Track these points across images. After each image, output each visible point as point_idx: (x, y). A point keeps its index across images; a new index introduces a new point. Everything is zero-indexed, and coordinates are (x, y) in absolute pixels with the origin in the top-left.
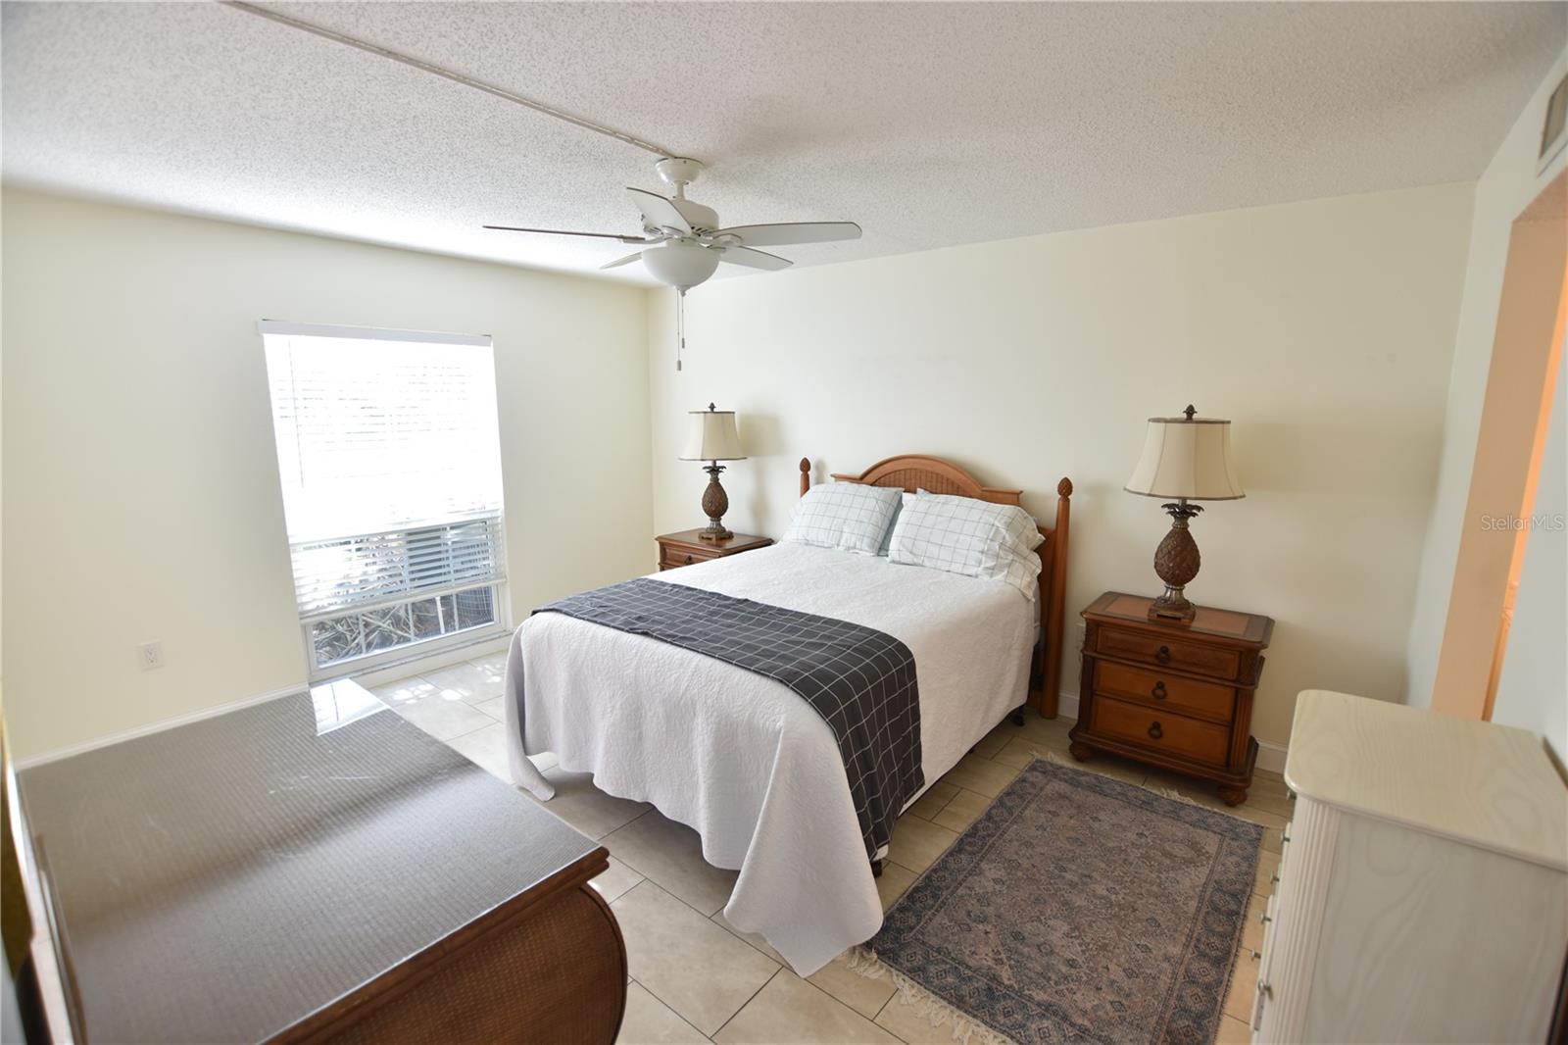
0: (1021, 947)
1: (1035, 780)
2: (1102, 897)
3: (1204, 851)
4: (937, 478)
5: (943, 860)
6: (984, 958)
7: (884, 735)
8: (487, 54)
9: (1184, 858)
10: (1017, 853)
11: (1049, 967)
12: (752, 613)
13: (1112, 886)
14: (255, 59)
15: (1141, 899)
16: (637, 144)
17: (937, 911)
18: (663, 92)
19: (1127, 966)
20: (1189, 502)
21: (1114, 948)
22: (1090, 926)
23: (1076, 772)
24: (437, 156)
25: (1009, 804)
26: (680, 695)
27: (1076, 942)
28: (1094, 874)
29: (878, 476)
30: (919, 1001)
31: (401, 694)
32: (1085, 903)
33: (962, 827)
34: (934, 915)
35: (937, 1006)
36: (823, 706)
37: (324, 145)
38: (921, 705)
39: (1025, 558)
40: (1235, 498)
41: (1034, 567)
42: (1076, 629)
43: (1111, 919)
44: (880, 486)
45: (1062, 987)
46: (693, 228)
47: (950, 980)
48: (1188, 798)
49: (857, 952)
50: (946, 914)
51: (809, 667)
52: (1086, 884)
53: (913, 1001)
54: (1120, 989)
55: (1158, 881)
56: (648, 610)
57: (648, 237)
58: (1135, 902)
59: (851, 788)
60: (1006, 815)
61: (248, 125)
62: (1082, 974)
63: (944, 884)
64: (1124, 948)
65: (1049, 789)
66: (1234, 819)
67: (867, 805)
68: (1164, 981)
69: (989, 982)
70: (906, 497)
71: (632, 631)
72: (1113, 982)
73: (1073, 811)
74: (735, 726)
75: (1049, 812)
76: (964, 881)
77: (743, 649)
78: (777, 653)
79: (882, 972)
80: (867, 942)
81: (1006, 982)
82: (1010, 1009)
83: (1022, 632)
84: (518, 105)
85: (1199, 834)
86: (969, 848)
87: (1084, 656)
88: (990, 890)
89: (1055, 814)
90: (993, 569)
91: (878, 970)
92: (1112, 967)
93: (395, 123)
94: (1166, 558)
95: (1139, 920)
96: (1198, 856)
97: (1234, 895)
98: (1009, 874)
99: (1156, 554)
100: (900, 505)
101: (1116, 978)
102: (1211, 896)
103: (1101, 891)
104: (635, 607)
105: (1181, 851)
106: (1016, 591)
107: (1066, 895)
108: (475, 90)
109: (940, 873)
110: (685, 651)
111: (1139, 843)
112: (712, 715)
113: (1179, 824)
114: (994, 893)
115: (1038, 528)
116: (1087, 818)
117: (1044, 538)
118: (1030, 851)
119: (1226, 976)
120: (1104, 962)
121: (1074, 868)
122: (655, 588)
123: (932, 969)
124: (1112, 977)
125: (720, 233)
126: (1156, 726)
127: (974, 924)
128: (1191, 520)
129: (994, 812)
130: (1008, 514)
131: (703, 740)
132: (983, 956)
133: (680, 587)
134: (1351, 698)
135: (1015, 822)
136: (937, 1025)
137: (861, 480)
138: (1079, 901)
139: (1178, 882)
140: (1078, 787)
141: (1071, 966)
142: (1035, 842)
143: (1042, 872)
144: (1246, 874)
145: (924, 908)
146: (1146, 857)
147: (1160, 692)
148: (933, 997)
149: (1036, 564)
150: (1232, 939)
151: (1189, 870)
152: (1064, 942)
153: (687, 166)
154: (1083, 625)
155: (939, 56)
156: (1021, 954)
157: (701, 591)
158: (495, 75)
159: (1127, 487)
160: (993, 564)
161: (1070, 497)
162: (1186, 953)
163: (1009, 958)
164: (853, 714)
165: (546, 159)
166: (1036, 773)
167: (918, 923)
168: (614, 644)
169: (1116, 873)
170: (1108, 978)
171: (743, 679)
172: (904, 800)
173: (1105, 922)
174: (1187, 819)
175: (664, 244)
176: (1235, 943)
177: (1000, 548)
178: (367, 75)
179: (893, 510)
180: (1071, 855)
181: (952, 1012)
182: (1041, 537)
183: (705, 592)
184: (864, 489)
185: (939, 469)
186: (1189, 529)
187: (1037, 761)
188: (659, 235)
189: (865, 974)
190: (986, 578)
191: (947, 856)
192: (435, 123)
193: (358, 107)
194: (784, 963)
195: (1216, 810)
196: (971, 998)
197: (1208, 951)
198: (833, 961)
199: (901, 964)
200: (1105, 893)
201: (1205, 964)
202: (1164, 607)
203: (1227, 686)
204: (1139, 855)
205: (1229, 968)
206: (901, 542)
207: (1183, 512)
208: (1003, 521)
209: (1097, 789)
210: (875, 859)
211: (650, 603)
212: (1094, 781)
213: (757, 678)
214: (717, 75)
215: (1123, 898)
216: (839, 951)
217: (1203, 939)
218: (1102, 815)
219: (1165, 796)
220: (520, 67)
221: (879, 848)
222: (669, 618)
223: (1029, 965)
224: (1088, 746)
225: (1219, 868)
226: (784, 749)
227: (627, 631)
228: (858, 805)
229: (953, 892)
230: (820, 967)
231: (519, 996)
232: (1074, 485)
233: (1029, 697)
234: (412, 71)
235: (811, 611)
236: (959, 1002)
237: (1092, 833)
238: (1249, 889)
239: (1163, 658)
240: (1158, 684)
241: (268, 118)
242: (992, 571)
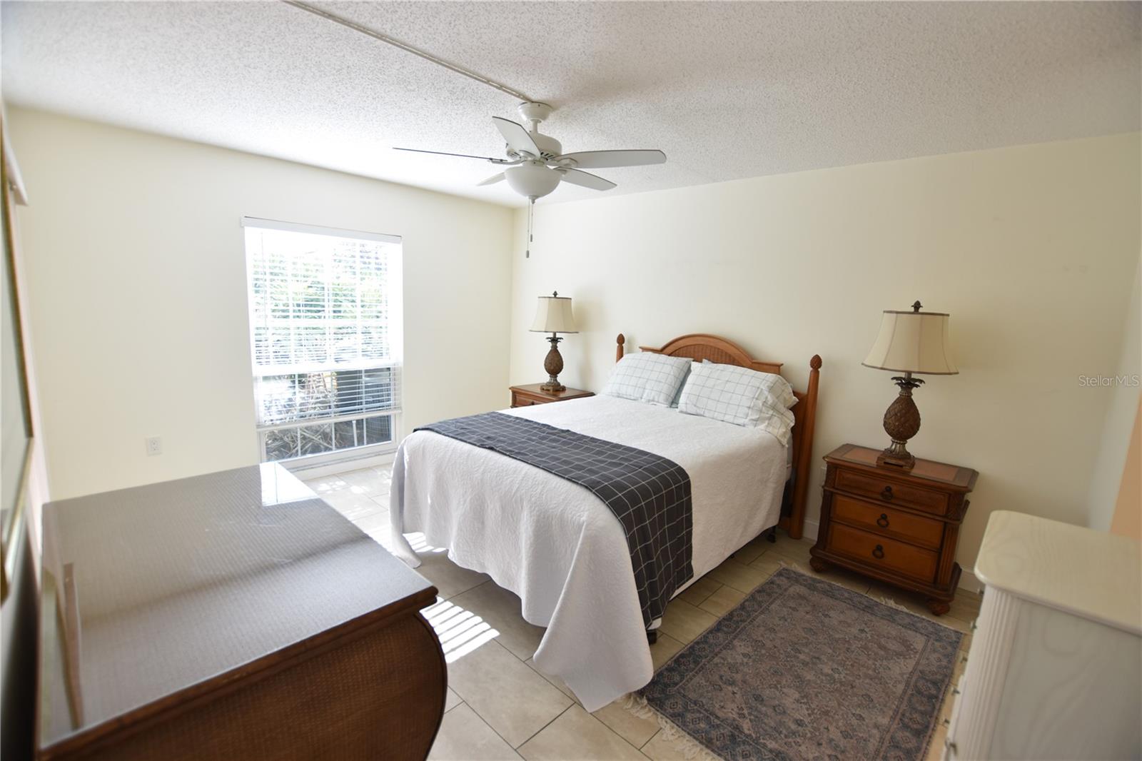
0: (760, 706)
1: (781, 583)
2: (827, 675)
3: (912, 647)
4: (718, 352)
5: (704, 636)
6: (730, 712)
7: (663, 534)
8: (397, 16)
9: (895, 652)
10: (762, 636)
11: (781, 723)
12: (571, 439)
13: (836, 666)
14: (239, 20)
15: (859, 679)
16: (504, 90)
17: (696, 673)
18: (522, 48)
19: (843, 729)
20: (914, 376)
21: (834, 714)
22: (816, 696)
23: (814, 580)
24: (365, 99)
25: (760, 599)
26: (513, 494)
27: (804, 706)
28: (822, 657)
29: (675, 349)
30: (677, 739)
31: (323, 487)
32: (814, 678)
33: (721, 613)
34: (694, 676)
35: (691, 744)
36: (617, 508)
37: (287, 88)
38: (693, 516)
39: (782, 414)
40: (950, 374)
41: (789, 421)
42: (819, 470)
43: (833, 692)
44: (675, 356)
45: (790, 740)
46: (542, 154)
47: (702, 725)
48: (903, 607)
49: (632, 698)
50: (703, 676)
51: (608, 478)
52: (814, 664)
53: (671, 738)
54: (837, 746)
55: (873, 666)
56: (496, 433)
57: (510, 160)
58: (854, 681)
59: (634, 571)
60: (756, 607)
61: (236, 72)
62: (807, 732)
63: (704, 653)
64: (843, 715)
65: (791, 590)
66: (939, 625)
67: (646, 585)
68: (872, 745)
69: (733, 731)
70: (695, 365)
71: (482, 446)
72: (831, 740)
73: (809, 608)
74: (550, 519)
75: (790, 607)
76: (719, 653)
77: (561, 463)
78: (586, 467)
79: (650, 714)
80: (641, 690)
81: (746, 731)
82: (748, 752)
83: (777, 471)
84: (420, 57)
85: (910, 634)
86: (725, 629)
87: (825, 491)
88: (739, 661)
89: (794, 609)
90: (756, 420)
91: (647, 713)
92: (832, 728)
93: (335, 72)
94: (893, 418)
95: (856, 695)
96: (908, 651)
97: (934, 683)
98: (755, 651)
99: (886, 415)
100: (689, 371)
101: (834, 737)
102: (916, 682)
103: (827, 670)
104: (487, 430)
105: (894, 646)
106: (774, 437)
107: (799, 671)
108: (390, 45)
109: (701, 646)
110: (518, 462)
111: (859, 637)
112: (534, 509)
113: (894, 625)
114: (742, 664)
115: (794, 392)
116: (820, 614)
117: (797, 400)
118: (773, 635)
119: (924, 745)
120: (825, 724)
121: (807, 651)
122: (502, 419)
123: (689, 716)
124: (831, 736)
125: (562, 157)
126: (879, 548)
127: (725, 686)
128: (914, 390)
129: (746, 603)
130: (771, 380)
131: (527, 528)
132: (730, 710)
133: (521, 419)
134: (1036, 519)
135: (762, 613)
136: (689, 758)
137: (661, 351)
138: (809, 676)
139: (889, 669)
140: (814, 591)
141: (799, 725)
142: (776, 629)
143: (782, 652)
144: (946, 667)
145: (687, 670)
146: (865, 648)
147: (883, 522)
148: (688, 737)
149: (790, 420)
150: (931, 717)
151: (899, 660)
152: (794, 706)
153: (541, 109)
154: (825, 468)
155: (727, 18)
156: (760, 712)
157: (536, 423)
158: (403, 33)
159: (865, 363)
160: (758, 417)
161: (819, 370)
162: (892, 724)
163: (750, 714)
164: (639, 515)
165: (440, 102)
166: (781, 578)
167: (681, 681)
168: (469, 455)
169: (840, 658)
170: (828, 736)
171: (559, 484)
172: (676, 586)
173: (828, 694)
174: (900, 622)
175: (521, 165)
176: (933, 720)
177: (763, 405)
178: (314, 33)
179: (684, 374)
180: (804, 641)
181: (702, 750)
182: (795, 399)
183: (539, 424)
184: (663, 357)
185: (720, 345)
186: (912, 397)
187: (784, 569)
188: (518, 158)
189: (637, 714)
190: (751, 427)
191: (708, 633)
192: (362, 72)
193: (310, 58)
194: (576, 701)
195: (924, 617)
196: (717, 740)
197: (910, 724)
198: (613, 702)
199: (665, 710)
200: (830, 672)
201: (908, 734)
202: (889, 456)
203: (937, 520)
204: (859, 646)
205: (927, 739)
206: (688, 397)
207: (908, 383)
208: (767, 385)
209: (829, 593)
210: (650, 628)
211: (498, 428)
212: (826, 586)
213: (569, 484)
214: (562, 34)
215: (844, 677)
216: (619, 695)
217: (907, 714)
218: (832, 613)
219: (884, 603)
220: (420, 27)
221: (654, 620)
222: (509, 439)
223: (766, 721)
224: (824, 561)
225: (923, 662)
226: (585, 538)
227: (479, 446)
228: (639, 586)
229: (711, 660)
230: (602, 706)
231: (361, 690)
232: (823, 361)
233: (780, 520)
234: (345, 31)
235: (615, 441)
236: (708, 743)
237: (824, 626)
238: (947, 680)
239: (887, 495)
240: (881, 516)
241: (249, 67)
242: (756, 422)
